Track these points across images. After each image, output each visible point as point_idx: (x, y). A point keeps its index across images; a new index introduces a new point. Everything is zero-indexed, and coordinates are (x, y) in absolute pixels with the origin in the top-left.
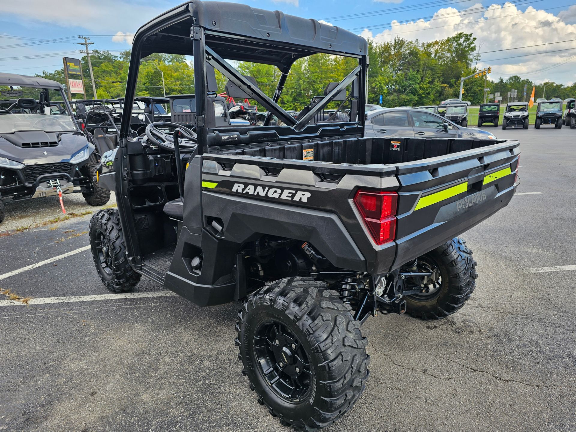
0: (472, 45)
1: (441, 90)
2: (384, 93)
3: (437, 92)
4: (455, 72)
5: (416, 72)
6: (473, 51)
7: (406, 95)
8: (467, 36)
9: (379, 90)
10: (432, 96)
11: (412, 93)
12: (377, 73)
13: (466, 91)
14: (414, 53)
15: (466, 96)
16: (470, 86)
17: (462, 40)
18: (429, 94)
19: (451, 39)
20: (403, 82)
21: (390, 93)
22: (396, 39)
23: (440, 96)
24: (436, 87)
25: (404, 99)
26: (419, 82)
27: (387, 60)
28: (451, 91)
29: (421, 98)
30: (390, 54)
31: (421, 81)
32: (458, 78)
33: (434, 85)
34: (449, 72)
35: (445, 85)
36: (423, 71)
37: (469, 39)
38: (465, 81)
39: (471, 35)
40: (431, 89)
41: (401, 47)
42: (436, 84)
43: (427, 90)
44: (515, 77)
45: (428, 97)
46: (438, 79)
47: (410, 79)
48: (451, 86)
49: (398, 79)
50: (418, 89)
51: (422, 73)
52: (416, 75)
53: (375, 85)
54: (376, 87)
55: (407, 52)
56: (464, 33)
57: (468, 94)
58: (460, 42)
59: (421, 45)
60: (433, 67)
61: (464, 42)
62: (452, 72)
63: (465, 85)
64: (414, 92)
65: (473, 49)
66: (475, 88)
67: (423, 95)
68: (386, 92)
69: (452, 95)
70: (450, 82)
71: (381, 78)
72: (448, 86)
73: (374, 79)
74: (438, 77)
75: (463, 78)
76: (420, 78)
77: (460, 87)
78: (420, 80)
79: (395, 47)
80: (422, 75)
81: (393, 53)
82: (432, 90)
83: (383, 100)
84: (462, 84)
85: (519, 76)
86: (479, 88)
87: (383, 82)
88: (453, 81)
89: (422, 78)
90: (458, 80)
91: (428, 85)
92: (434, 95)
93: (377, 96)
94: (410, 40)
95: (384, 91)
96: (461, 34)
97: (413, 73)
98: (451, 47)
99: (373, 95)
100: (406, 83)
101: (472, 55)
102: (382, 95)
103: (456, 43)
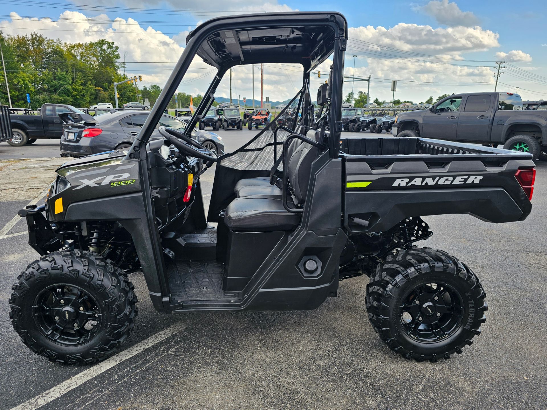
0: (116, 53)
1: (95, 93)
2: (31, 91)
3: (92, 94)
4: (106, 77)
5: (65, 73)
6: (117, 58)
7: (58, 95)
8: (110, 44)
9: (23, 88)
10: (87, 98)
11: (65, 94)
12: (17, 69)
13: (121, 95)
14: (57, 52)
15: (121, 100)
16: (123, 91)
17: (105, 47)
18: (83, 95)
19: (93, 43)
20: (52, 81)
21: (38, 92)
22: (33, 34)
23: (96, 98)
24: (90, 90)
25: (57, 99)
26: (70, 82)
27: (26, 56)
28: (106, 95)
29: (76, 99)
30: (28, 49)
31: (73, 82)
32: (110, 82)
33: (87, 87)
34: (101, 76)
35: (99, 88)
36: (73, 72)
37: (111, 47)
38: (117, 86)
39: (113, 43)
40: (85, 91)
41: (40, 44)
42: (89, 86)
43: (81, 92)
44: (155, 86)
45: (83, 99)
46: (90, 82)
47: (60, 79)
48: (105, 90)
49: (45, 77)
50: (71, 90)
51: (72, 74)
52: (66, 76)
53: (17, 82)
54: (20, 84)
55: (50, 50)
56: (106, 41)
57: (123, 98)
58: (103, 48)
59: (63, 45)
60: (83, 69)
61: (107, 49)
62: (103, 76)
63: (119, 90)
64: (67, 93)
65: (118, 57)
66: (128, 93)
67: (78, 97)
68: (33, 91)
69: (108, 98)
70: (103, 86)
71: (24, 74)
72: (102, 89)
73: (14, 75)
74: (89, 79)
75: (115, 83)
76: (70, 78)
77: (113, 91)
78: (71, 81)
79: (33, 43)
80: (73, 76)
81: (31, 48)
82: (87, 92)
83: (31, 99)
84: (116, 88)
85: (158, 85)
86: (132, 94)
87: (27, 79)
88: (106, 85)
89: (73, 79)
90: (111, 85)
91: (81, 87)
92: (89, 97)
93: (22, 94)
94: (49, 37)
95: (31, 90)
96: (103, 41)
97: (62, 73)
98: (95, 52)
99: (17, 92)
100: (55, 82)
101: (118, 62)
102: (29, 93)
103: (100, 49)
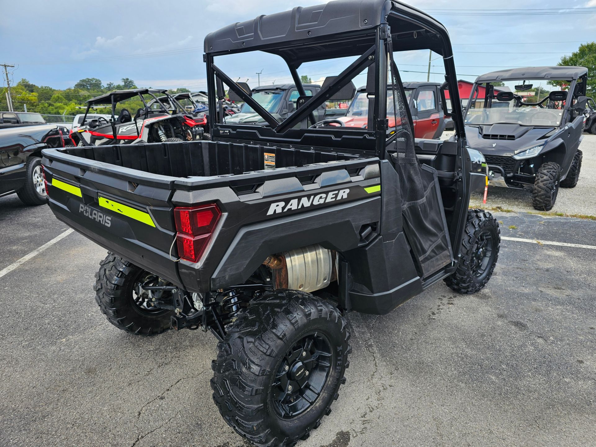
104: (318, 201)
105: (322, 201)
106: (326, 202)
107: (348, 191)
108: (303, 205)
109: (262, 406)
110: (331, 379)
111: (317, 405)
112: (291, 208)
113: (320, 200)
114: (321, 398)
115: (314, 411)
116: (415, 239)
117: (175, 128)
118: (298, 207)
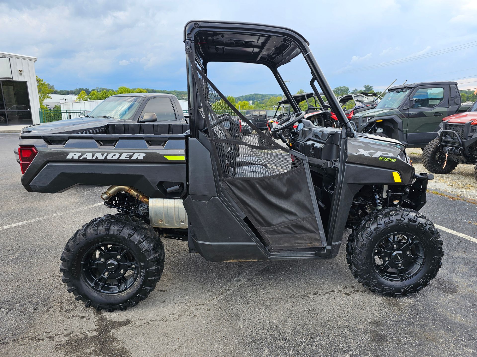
104: (112, 157)
105: (116, 158)
106: (120, 158)
107: (144, 155)
108: (97, 157)
109: (67, 270)
110: (137, 283)
111: (123, 295)
112: (86, 158)
113: (113, 157)
114: (127, 292)
115: (118, 297)
116: (249, 209)
117: (326, 120)
118: (93, 157)
